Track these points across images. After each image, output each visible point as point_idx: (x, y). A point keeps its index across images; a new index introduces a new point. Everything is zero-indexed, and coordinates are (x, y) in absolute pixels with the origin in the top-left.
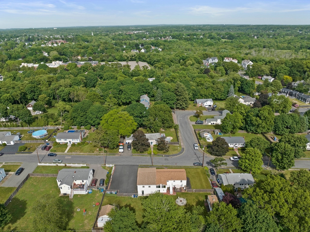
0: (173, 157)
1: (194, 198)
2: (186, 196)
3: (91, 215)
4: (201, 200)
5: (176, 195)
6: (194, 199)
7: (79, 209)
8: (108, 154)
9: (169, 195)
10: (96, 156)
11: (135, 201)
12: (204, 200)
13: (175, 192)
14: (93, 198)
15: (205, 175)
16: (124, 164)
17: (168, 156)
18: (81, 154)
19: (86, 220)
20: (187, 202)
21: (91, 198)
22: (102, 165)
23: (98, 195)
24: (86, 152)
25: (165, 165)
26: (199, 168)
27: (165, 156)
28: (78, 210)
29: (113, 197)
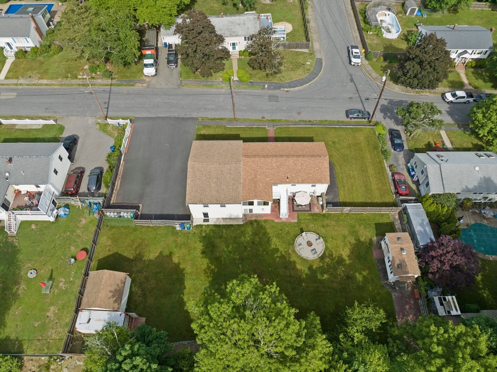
0: (292, 89)
1: (346, 232)
2: (323, 227)
3: (65, 292)
4: (362, 239)
5: (296, 221)
6: (345, 237)
7: (32, 271)
8: (114, 82)
9: (276, 221)
10: (82, 89)
11: (184, 244)
12: (371, 240)
13: (294, 211)
14: (73, 232)
15: (378, 152)
16: (159, 115)
17: (279, 87)
18: (41, 85)
19: (52, 308)
20: (327, 248)
21: (65, 232)
22: (99, 121)
23: (84, 222)
24: (57, 78)
25: (268, 117)
26: (361, 130)
27: (269, 88)
28: (32, 275)
29: (125, 228)
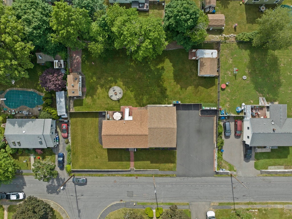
0: (118, 202)
2: (108, 103)
3: (227, 70)
4: (90, 97)
5: (121, 107)
6: (98, 98)
9: (131, 107)
11: (176, 94)
12: (86, 97)
13: (122, 112)
20: (108, 92)
22: (235, 173)
23: (227, 105)
26: (80, 168)
28: (245, 77)
